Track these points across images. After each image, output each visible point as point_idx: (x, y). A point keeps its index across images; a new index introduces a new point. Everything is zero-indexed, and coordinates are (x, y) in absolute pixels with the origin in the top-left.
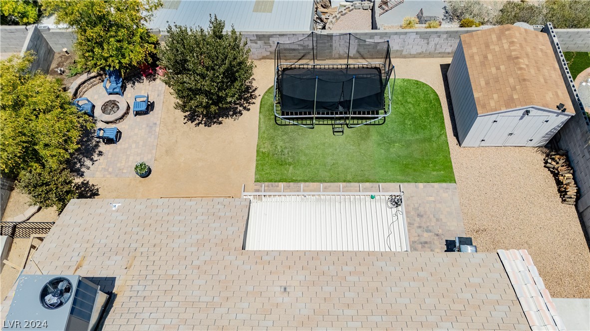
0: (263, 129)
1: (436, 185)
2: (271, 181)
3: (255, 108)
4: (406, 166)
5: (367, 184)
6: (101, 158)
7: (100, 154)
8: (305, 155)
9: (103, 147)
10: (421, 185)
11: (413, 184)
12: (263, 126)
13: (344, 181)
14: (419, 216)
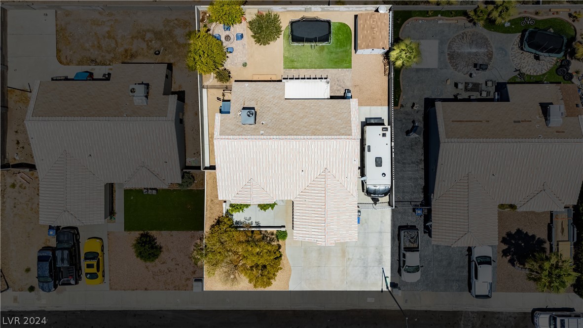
0: (285, 46)
1: (345, 69)
2: (289, 68)
3: (281, 36)
4: (336, 62)
5: (322, 69)
6: (228, 59)
7: (227, 57)
8: (301, 57)
9: (228, 55)
10: (340, 69)
11: (337, 69)
12: (285, 45)
13: (315, 68)
14: (338, 81)
